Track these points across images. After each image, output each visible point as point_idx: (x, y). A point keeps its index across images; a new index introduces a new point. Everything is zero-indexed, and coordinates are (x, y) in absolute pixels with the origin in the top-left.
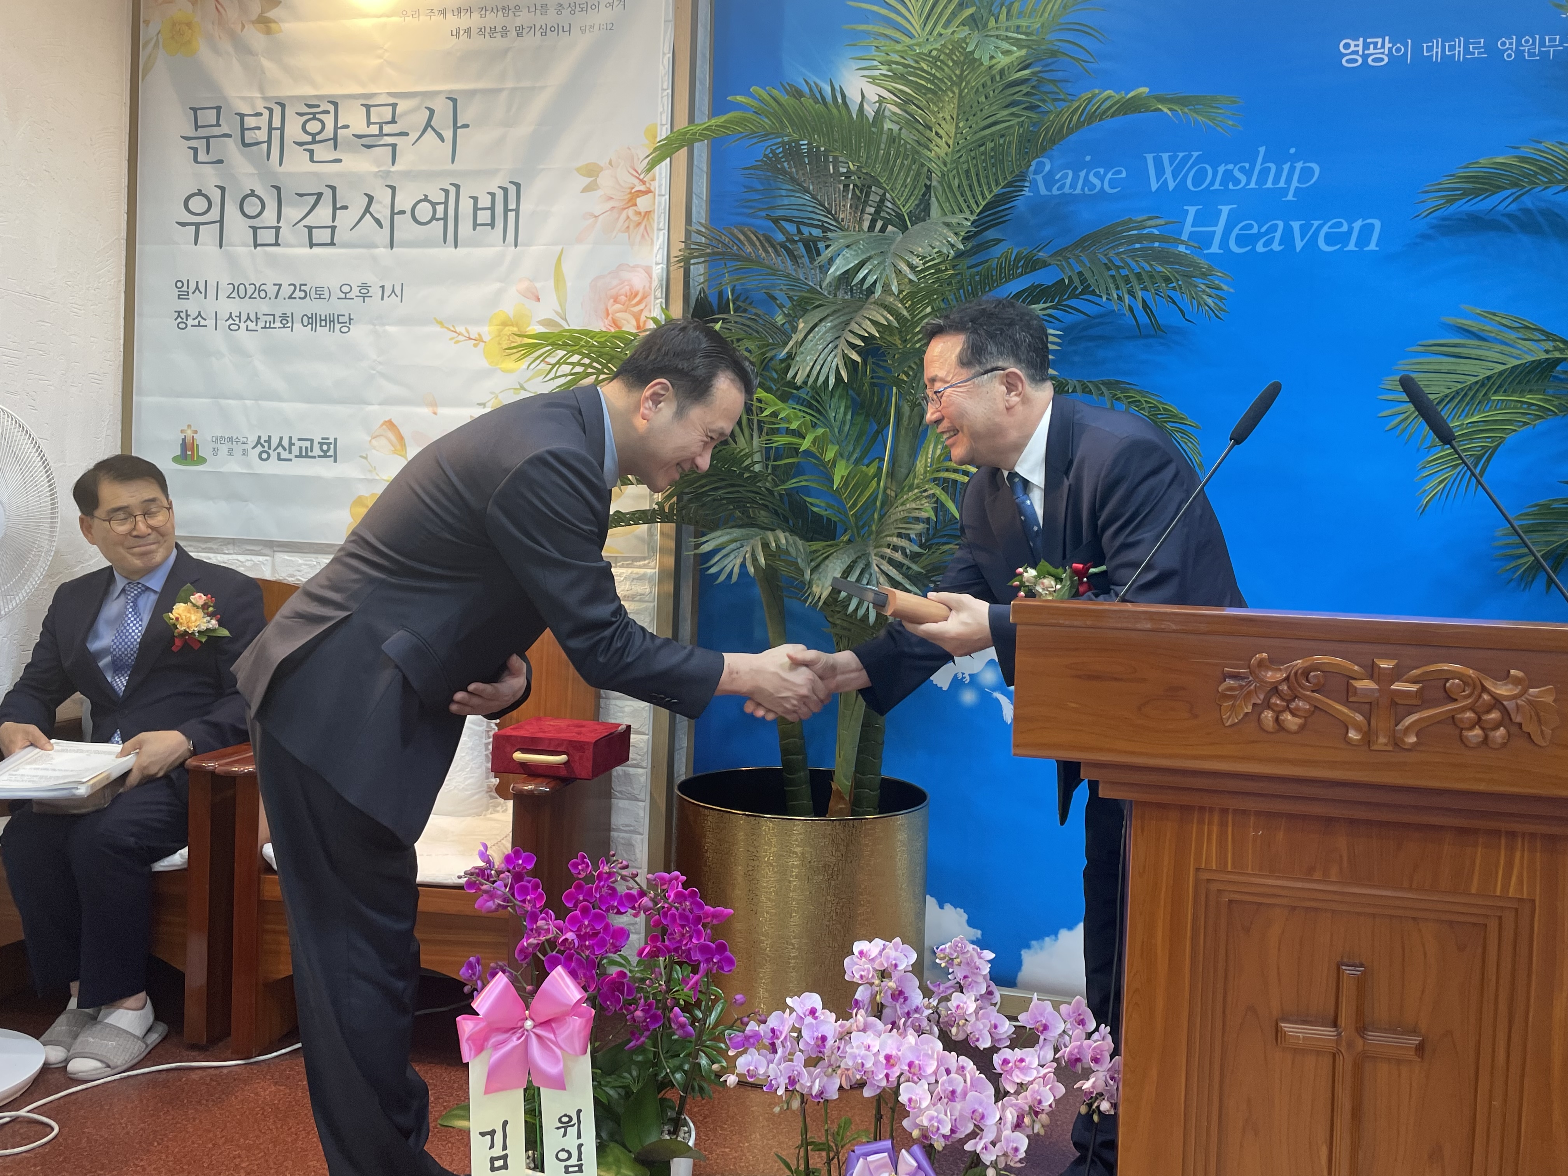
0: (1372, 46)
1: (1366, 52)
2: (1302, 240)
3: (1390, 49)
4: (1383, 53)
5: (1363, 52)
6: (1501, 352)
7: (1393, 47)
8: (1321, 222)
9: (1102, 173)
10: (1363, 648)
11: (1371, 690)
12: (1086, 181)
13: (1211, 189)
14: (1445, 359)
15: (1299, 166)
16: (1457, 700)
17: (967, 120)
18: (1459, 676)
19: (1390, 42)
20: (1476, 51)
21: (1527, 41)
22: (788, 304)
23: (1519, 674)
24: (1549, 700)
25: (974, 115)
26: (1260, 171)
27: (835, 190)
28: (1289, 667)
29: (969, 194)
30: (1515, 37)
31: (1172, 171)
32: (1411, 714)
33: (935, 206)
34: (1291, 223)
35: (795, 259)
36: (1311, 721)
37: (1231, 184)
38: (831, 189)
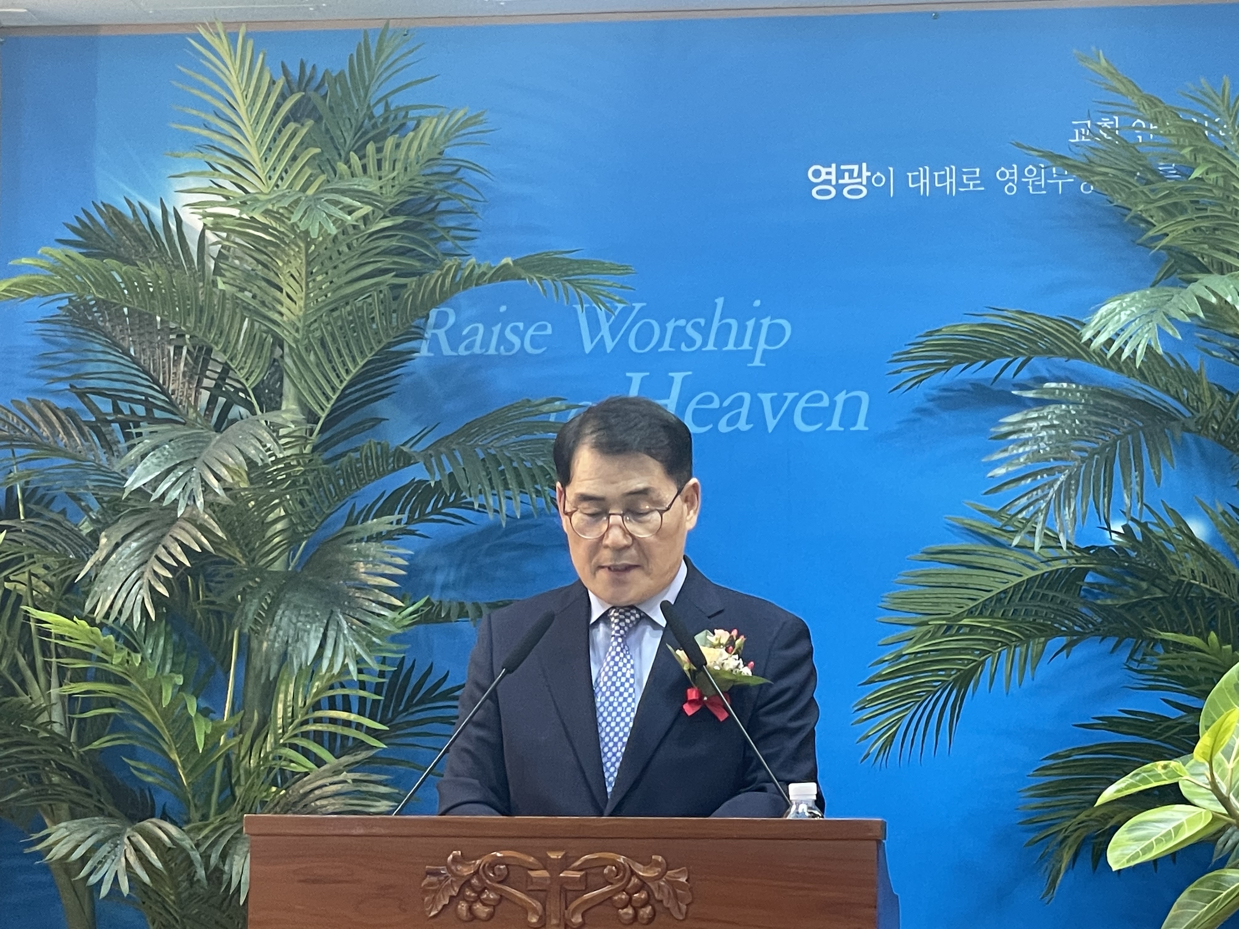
0: (847, 175)
1: (841, 181)
3: (869, 179)
4: (861, 183)
5: (837, 181)
6: (1016, 560)
7: (872, 175)
8: (797, 394)
9: (522, 328)
10: (538, 842)
11: (545, 879)
12: (502, 338)
13: (660, 350)
14: (956, 569)
15: (766, 322)
16: (611, 884)
17: (327, 274)
18: (614, 863)
19: (868, 171)
20: (971, 183)
21: (1030, 172)
22: (96, 506)
23: (660, 859)
24: (683, 880)
25: (335, 267)
26: (719, 329)
27: (163, 353)
28: (478, 862)
29: (327, 367)
30: (1015, 166)
31: (610, 327)
32: (577, 897)
33: (286, 381)
34: (760, 395)
35: (108, 445)
36: (497, 908)
37: (683, 345)
38: (158, 351)
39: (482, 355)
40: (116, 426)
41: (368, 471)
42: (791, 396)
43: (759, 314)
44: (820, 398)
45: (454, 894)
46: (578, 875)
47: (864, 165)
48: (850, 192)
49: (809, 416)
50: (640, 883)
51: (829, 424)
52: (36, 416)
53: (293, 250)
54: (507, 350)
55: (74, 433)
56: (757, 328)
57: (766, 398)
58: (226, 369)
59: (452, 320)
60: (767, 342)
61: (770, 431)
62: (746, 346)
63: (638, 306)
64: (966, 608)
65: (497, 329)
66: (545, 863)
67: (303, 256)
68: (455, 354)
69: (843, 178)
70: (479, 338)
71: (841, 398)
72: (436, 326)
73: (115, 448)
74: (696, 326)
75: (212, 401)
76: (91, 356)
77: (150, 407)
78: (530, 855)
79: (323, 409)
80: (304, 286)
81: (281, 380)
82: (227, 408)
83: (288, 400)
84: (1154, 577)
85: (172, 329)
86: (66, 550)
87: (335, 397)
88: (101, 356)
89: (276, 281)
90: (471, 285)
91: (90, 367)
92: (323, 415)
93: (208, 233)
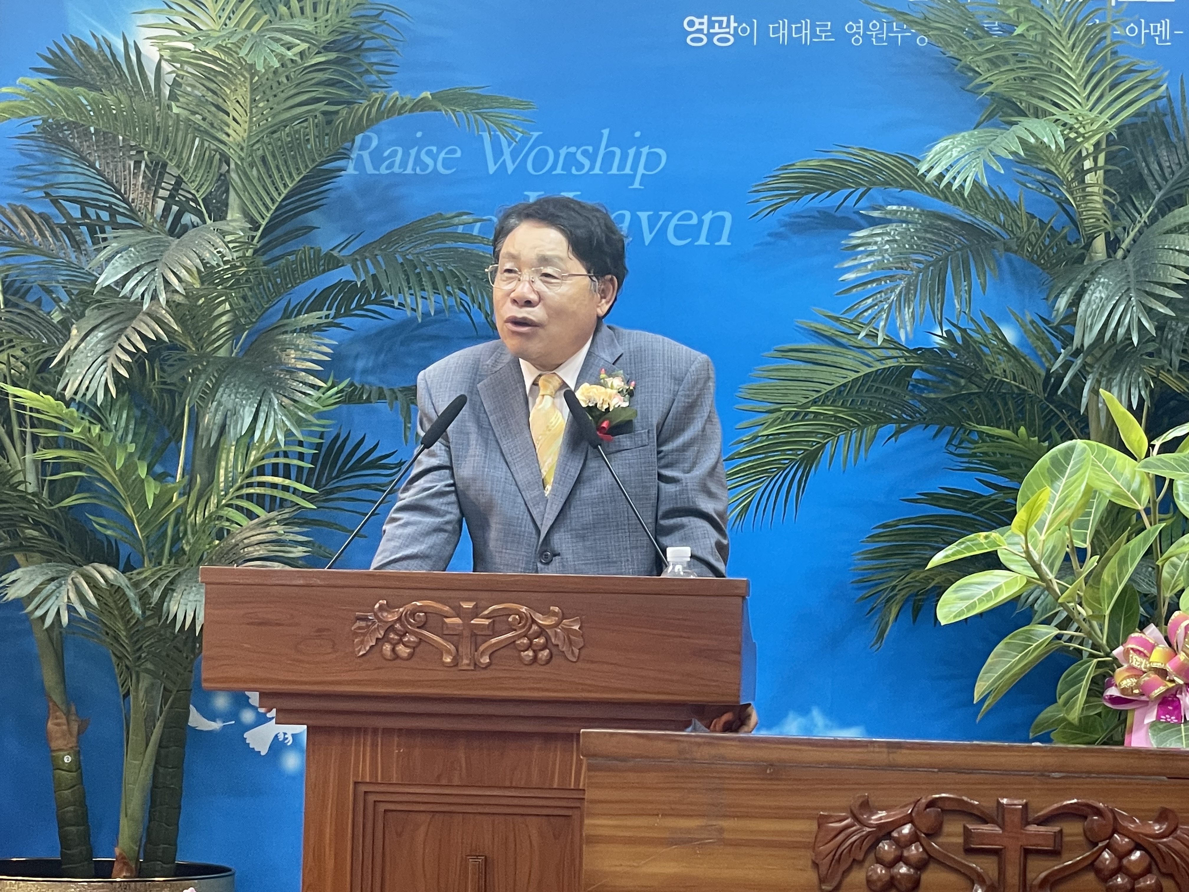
0: (717, 25)
1: (711, 31)
2: (651, 233)
3: (736, 29)
4: (728, 33)
5: (708, 31)
6: (855, 358)
7: (738, 27)
8: (670, 213)
9: (435, 151)
10: (453, 594)
11: (458, 625)
12: (418, 160)
13: (554, 173)
14: (802, 365)
15: (645, 150)
16: (515, 630)
17: (268, 101)
18: (518, 613)
19: (735, 22)
20: (823, 35)
21: (874, 26)
22: (66, 299)
23: (557, 609)
24: (577, 628)
25: (275, 96)
26: (605, 155)
27: (124, 167)
28: (401, 610)
29: (268, 181)
30: (861, 21)
31: (511, 152)
32: (485, 641)
33: (232, 193)
34: (639, 213)
35: (77, 245)
36: (417, 650)
37: (574, 168)
38: (120, 165)
39: (399, 174)
40: (84, 229)
41: (302, 272)
42: (665, 214)
43: (640, 143)
44: (689, 217)
45: (380, 636)
46: (487, 622)
47: (732, 17)
48: (719, 40)
49: (679, 233)
50: (539, 630)
51: (698, 238)
52: (15, 219)
53: (239, 80)
54: (422, 170)
55: (47, 234)
56: (638, 155)
57: (644, 216)
58: (179, 181)
59: (375, 143)
60: (645, 168)
61: (647, 244)
62: (628, 171)
63: (536, 134)
64: (811, 398)
65: (413, 152)
66: (458, 612)
67: (247, 85)
68: (377, 173)
69: (714, 28)
70: (398, 159)
71: (708, 217)
72: (362, 148)
73: (83, 248)
74: (585, 153)
75: (167, 209)
76: (62, 168)
77: (113, 213)
78: (445, 604)
79: (263, 219)
80: (248, 111)
81: (227, 191)
82: (179, 216)
83: (233, 209)
84: (971, 375)
85: (132, 146)
86: (39, 335)
87: (274, 208)
88: (70, 169)
89: (224, 106)
90: (394, 114)
91: (61, 178)
92: (264, 223)
93: (164, 64)
